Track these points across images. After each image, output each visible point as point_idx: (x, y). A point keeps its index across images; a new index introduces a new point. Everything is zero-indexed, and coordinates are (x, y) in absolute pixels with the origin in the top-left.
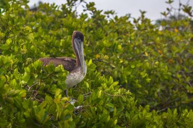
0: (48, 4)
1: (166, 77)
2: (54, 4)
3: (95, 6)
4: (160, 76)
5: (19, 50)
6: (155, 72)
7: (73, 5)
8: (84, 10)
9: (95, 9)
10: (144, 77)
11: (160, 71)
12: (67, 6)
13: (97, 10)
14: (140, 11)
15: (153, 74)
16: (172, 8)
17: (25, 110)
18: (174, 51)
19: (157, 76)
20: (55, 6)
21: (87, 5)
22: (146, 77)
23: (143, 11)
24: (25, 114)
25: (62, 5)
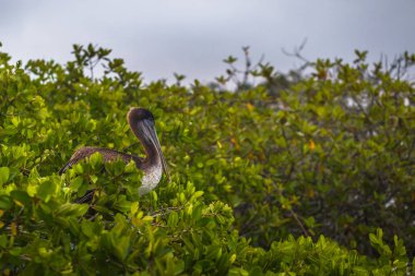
0: (43, 61)
1: (254, 184)
2: (52, 62)
3: (124, 66)
4: (245, 181)
5: (35, 135)
6: (237, 175)
7: (86, 64)
8: (106, 72)
9: (124, 70)
10: (221, 182)
11: (244, 173)
12: (76, 66)
13: (128, 71)
14: (176, 75)
15: (233, 178)
16: (235, 70)
17: (87, 239)
18: (256, 140)
19: (239, 182)
20: (54, 65)
21: (110, 64)
22: (224, 183)
23: (179, 75)
24: (89, 244)
25: (69, 63)
